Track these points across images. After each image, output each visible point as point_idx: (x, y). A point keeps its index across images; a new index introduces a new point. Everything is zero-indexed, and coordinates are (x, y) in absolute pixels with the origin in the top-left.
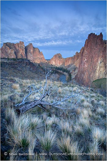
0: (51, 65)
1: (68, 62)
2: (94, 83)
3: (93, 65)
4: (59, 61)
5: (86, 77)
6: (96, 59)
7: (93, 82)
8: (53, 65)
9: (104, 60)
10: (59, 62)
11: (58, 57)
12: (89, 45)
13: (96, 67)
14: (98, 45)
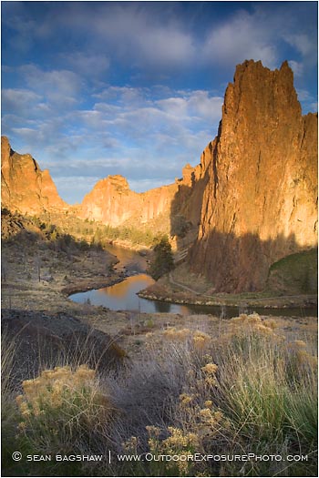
0: (87, 221)
1: (156, 206)
2: (277, 274)
3: (266, 192)
4: (117, 205)
5: (240, 247)
6: (275, 167)
7: (273, 266)
8: (92, 223)
9: (309, 173)
10: (119, 209)
11: (114, 188)
12: (241, 107)
13: (280, 200)
14: (280, 111)
